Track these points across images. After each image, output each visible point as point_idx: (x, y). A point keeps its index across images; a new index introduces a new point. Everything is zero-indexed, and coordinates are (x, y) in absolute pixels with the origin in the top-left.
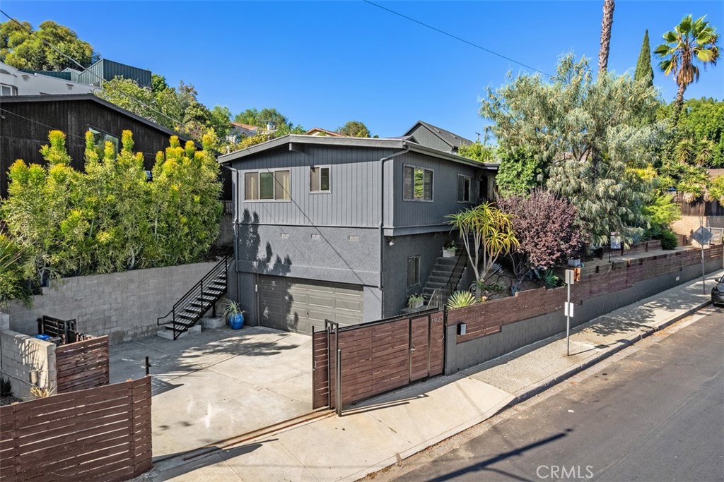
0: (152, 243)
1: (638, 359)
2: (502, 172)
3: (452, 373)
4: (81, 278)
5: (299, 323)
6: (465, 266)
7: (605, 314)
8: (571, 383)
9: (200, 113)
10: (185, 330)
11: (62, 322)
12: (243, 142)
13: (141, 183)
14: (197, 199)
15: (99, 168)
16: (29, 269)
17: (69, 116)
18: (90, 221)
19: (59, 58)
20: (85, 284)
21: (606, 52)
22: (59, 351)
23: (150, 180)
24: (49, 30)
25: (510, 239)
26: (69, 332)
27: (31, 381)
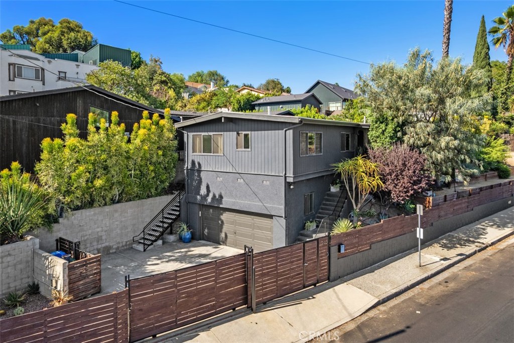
0: (130, 185)
1: (473, 270)
2: (372, 130)
3: (335, 280)
4: (83, 211)
5: (228, 239)
6: (346, 199)
7: (451, 231)
8: (421, 289)
9: (164, 79)
10: (152, 244)
11: (72, 243)
12: (194, 98)
13: (123, 145)
14: (160, 153)
15: (97, 136)
16: (52, 208)
17: (78, 100)
18: (89, 172)
19: (71, 43)
20: (86, 215)
21: (447, 42)
22: (70, 266)
23: (129, 141)
24: (65, 24)
25: (376, 182)
26: (75, 250)
27: (52, 286)
